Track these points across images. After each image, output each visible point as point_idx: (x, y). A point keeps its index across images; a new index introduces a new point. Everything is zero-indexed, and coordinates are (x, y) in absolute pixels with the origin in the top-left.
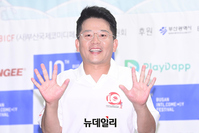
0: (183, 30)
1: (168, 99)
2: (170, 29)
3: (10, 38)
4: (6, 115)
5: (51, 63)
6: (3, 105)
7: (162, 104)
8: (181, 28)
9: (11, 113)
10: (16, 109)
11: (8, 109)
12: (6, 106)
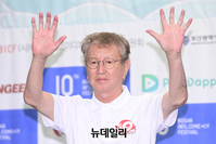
0: (208, 40)
1: (191, 120)
2: (194, 38)
3: (11, 49)
4: (7, 138)
5: (58, 78)
6: (4, 126)
7: (185, 126)
8: (205, 38)
9: (13, 136)
10: (18, 131)
11: (9, 131)
12: (7, 128)
